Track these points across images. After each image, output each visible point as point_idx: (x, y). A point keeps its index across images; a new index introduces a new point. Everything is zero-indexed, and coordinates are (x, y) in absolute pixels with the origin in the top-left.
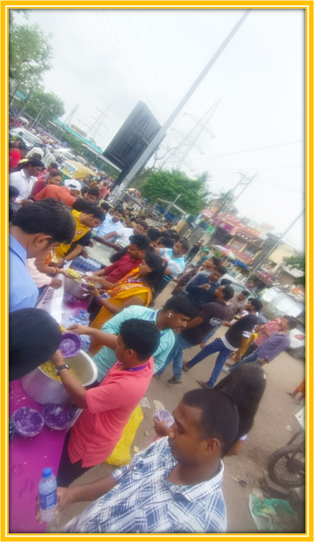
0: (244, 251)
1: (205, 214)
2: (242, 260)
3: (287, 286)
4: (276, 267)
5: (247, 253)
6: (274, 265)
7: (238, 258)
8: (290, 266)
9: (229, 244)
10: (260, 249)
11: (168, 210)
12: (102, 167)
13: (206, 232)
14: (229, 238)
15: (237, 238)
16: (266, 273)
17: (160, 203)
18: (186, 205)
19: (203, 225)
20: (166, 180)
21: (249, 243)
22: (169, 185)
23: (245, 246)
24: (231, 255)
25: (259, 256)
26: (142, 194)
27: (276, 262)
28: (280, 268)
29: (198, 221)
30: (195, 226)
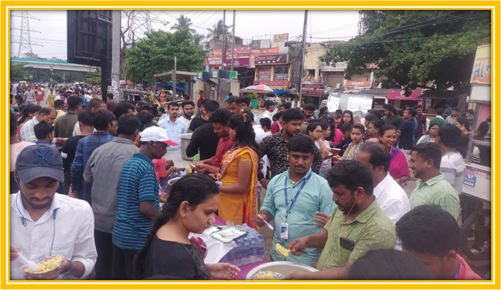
0: (275, 77)
1: (211, 63)
2: (280, 88)
3: (338, 86)
4: (317, 73)
5: (279, 76)
6: (312, 72)
7: (274, 88)
8: (331, 63)
9: (256, 79)
10: (288, 65)
11: (173, 82)
12: (64, 78)
13: (231, 79)
14: (251, 72)
15: (260, 68)
16: (311, 86)
17: (158, 79)
18: (186, 65)
19: (223, 74)
20: (147, 51)
21: (274, 66)
22: (154, 53)
23: (272, 70)
24: (267, 89)
25: (292, 73)
26: (133, 81)
27: (312, 68)
28: (320, 71)
29: (215, 74)
30: (216, 81)
